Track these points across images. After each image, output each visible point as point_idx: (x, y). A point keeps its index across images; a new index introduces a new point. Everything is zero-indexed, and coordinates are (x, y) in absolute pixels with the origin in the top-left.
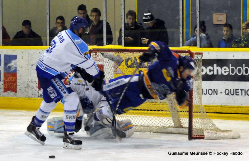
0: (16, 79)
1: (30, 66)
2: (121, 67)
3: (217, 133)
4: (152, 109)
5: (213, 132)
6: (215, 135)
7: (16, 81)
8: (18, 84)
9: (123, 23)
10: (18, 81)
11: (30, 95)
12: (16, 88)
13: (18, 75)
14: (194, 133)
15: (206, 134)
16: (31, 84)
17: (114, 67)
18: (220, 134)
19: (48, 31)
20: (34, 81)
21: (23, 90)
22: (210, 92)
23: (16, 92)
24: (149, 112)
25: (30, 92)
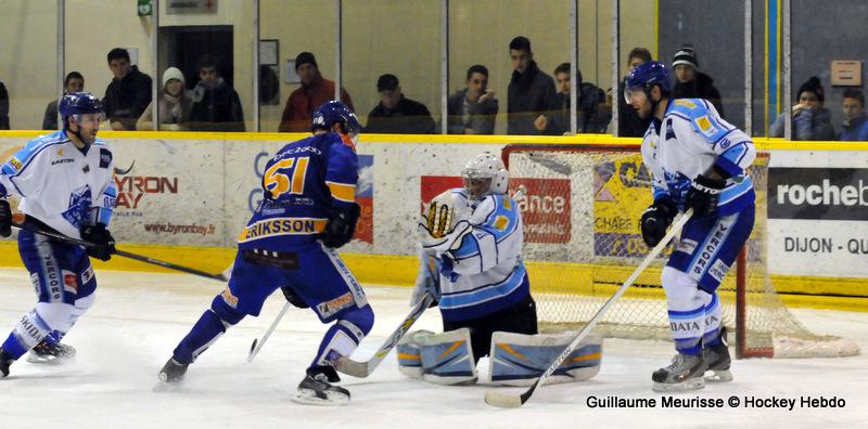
0: (372, 212)
1: (402, 183)
2: (610, 183)
3: (805, 342)
4: (645, 283)
5: (794, 340)
6: (799, 348)
7: (371, 217)
8: (376, 223)
9: (616, 82)
10: (374, 214)
11: (404, 250)
12: (371, 232)
13: (376, 203)
14: (749, 343)
15: (777, 347)
16: (405, 224)
17: (596, 186)
18: (812, 346)
19: (444, 100)
20: (412, 215)
21: (388, 238)
22: (815, 245)
23: (370, 241)
24: (641, 290)
25: (403, 242)
